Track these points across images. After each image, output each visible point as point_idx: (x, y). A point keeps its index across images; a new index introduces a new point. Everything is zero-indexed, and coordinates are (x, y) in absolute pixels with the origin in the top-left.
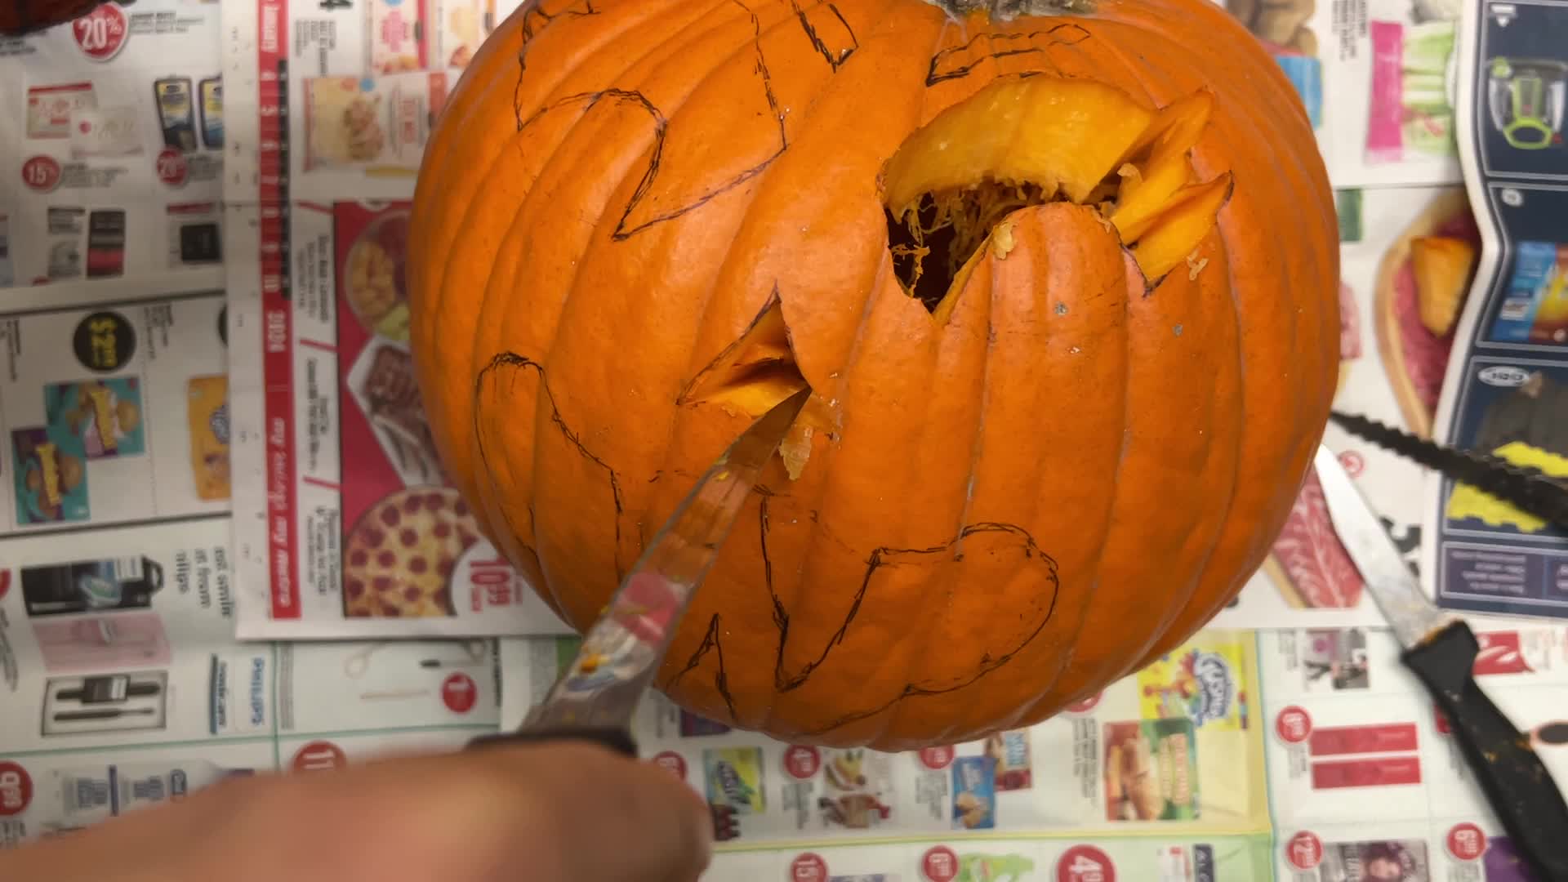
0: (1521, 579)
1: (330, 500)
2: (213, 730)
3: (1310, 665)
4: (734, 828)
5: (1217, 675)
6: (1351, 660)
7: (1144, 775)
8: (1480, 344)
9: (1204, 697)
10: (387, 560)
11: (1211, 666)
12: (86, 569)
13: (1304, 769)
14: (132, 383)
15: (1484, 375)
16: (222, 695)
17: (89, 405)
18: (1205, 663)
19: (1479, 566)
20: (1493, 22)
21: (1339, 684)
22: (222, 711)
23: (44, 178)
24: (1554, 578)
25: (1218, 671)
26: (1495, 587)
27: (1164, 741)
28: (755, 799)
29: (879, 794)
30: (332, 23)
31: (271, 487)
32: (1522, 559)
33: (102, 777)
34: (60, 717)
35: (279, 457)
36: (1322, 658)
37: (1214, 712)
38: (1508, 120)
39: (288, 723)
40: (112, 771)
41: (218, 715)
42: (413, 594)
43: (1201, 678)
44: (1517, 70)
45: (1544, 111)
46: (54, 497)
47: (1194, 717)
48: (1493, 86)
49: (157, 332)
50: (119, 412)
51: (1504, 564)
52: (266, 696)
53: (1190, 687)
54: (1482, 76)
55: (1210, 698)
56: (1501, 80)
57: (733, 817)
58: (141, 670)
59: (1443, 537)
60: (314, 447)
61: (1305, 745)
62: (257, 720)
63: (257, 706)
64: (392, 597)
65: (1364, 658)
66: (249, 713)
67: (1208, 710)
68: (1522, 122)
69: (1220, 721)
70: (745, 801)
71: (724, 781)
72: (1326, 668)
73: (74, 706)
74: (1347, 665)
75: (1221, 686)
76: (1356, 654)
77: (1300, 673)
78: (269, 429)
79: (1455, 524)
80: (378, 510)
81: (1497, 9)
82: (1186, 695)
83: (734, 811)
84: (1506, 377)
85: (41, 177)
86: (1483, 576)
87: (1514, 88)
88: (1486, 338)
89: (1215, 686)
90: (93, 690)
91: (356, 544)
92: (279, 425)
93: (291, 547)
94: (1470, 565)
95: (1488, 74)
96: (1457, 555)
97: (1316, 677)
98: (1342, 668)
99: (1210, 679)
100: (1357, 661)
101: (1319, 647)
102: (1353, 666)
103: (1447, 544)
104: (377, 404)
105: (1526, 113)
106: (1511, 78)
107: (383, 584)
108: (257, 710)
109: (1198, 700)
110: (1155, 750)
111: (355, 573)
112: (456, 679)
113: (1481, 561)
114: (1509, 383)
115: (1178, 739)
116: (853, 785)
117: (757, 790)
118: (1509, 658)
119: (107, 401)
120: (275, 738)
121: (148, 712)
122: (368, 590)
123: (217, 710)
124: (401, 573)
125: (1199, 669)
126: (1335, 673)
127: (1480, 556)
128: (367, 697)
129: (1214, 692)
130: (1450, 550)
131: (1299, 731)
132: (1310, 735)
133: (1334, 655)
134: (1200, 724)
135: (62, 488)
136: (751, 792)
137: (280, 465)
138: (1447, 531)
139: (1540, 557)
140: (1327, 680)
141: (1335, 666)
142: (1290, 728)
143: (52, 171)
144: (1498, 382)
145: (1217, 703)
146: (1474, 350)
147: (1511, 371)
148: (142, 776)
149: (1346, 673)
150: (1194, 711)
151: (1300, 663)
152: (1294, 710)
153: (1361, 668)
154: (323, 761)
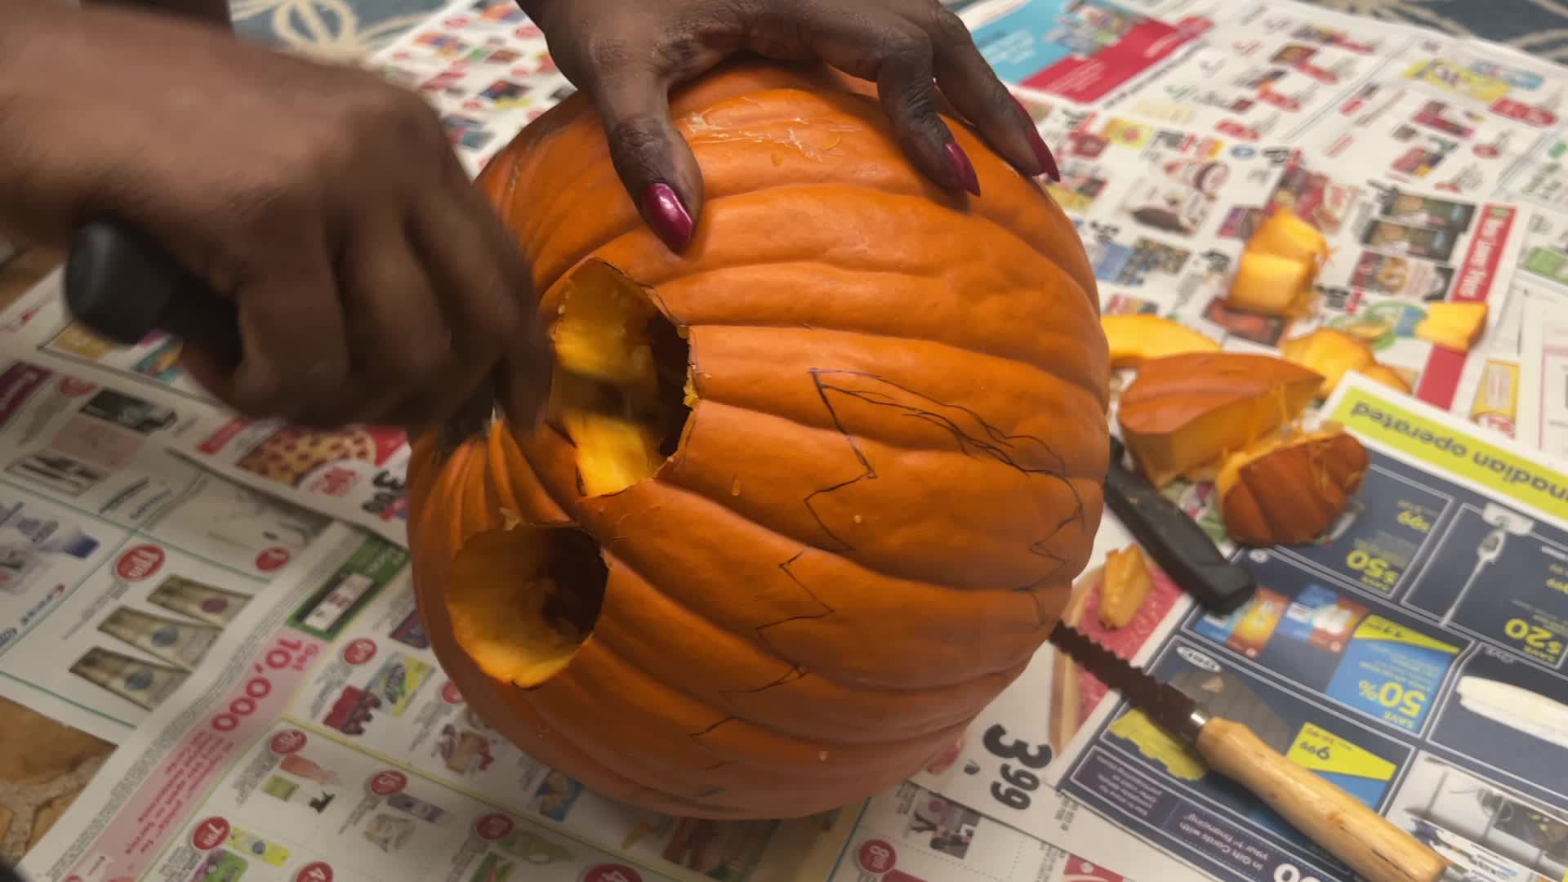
0: (1150, 806)
2: (102, 510)
3: (918, 818)
4: (364, 725)
6: (958, 831)
8: (1183, 628)
15: (1181, 650)
16: (130, 495)
21: (936, 844)
22: (119, 503)
24: (1181, 818)
28: (402, 701)
29: (492, 743)
32: (1158, 793)
33: (11, 507)
34: (27, 467)
36: (932, 818)
39: (151, 527)
40: (20, 506)
41: (115, 504)
51: (1141, 789)
52: (153, 508)
57: (373, 711)
58: (98, 466)
61: (879, 877)
62: (134, 516)
63: (141, 510)
65: (970, 834)
66: (134, 512)
70: (392, 699)
71: (391, 676)
72: (932, 827)
73: (41, 466)
74: (952, 833)
76: (965, 827)
77: (905, 820)
83: (377, 704)
84: (1201, 661)
88: (1191, 627)
90: (59, 464)
97: (919, 830)
98: (945, 834)
100: (963, 833)
101: (934, 807)
102: (958, 835)
108: (140, 512)
112: (278, 551)
114: (1201, 665)
117: (409, 692)
120: (134, 533)
121: (77, 484)
123: (120, 500)
126: (939, 835)
128: (213, 535)
131: (876, 863)
132: (888, 871)
133: (944, 820)
136: (403, 693)
140: (928, 836)
141: (941, 829)
142: (868, 857)
144: (1191, 660)
146: (1177, 631)
147: (1206, 659)
148: (32, 517)
149: (949, 839)
151: (911, 813)
152: (884, 845)
153: (963, 841)
154: (145, 559)
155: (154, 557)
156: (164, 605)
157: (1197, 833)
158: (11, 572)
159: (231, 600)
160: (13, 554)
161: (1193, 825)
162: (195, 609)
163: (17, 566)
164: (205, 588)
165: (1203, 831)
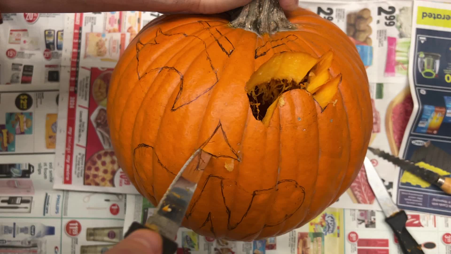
0: (421, 201)
1: (83, 151)
2: (44, 215)
3: (359, 220)
5: (332, 221)
6: (371, 219)
7: (309, 248)
8: (412, 133)
9: (327, 227)
10: (97, 169)
11: (330, 218)
12: (13, 166)
13: (355, 250)
14: (31, 114)
15: (413, 142)
16: (48, 204)
17: (18, 119)
18: (328, 217)
19: (409, 197)
20: (420, 42)
21: (367, 226)
22: (47, 209)
23: (12, 55)
24: (431, 201)
25: (332, 219)
26: (414, 203)
27: (315, 239)
28: (196, 247)
29: (232, 248)
30: (95, 18)
31: (67, 146)
32: (422, 196)
33: (12, 226)
35: (70, 138)
36: (362, 218)
37: (330, 232)
38: (423, 70)
39: (65, 214)
40: (14, 224)
41: (46, 210)
42: (103, 180)
43: (327, 221)
44: (426, 56)
45: (433, 68)
46: (6, 145)
47: (324, 233)
48: (419, 60)
49: (39, 100)
50: (26, 122)
51: (417, 197)
52: (60, 206)
53: (324, 224)
54: (416, 57)
55: (329, 227)
56: (421, 58)
57: (189, 251)
58: (25, 196)
59: (399, 188)
60: (80, 136)
61: (356, 243)
62: (57, 212)
63: (57, 209)
64: (98, 180)
65: (375, 219)
66: (55, 210)
67: (328, 231)
68: (427, 70)
69: (332, 234)
70: (193, 247)
71: (187, 241)
72: (363, 221)
73: (5, 205)
74: (370, 221)
75: (332, 224)
76: (372, 218)
77: (356, 222)
78: (68, 130)
79: (403, 184)
80: (96, 155)
81: (421, 38)
82: (322, 226)
83: (190, 250)
84: (419, 143)
85: (11, 54)
86: (410, 200)
87: (425, 61)
88: (414, 132)
89: (331, 224)
90: (11, 201)
91: (89, 164)
92: (71, 129)
93: (71, 164)
94: (407, 196)
95: (418, 57)
96: (403, 193)
97: (360, 223)
98: (368, 222)
99: (330, 222)
100: (372, 220)
101: (362, 215)
102: (371, 221)
103: (400, 190)
104: (98, 125)
105: (428, 68)
106: (424, 58)
107: (95, 176)
108: (57, 210)
109: (326, 228)
110: (312, 241)
111: (88, 172)
112: (114, 205)
113: (410, 195)
114: (420, 145)
115: (319, 238)
116: (225, 245)
117: (197, 244)
118: (417, 222)
119: (23, 119)
120: (62, 218)
121: (26, 208)
122: (91, 178)
123: (46, 209)
124: (100, 173)
125: (327, 219)
126: (366, 223)
127: (409, 194)
128: (88, 208)
129: (330, 226)
130: (401, 192)
131: (354, 239)
132: (358, 240)
133: (366, 218)
134: (326, 234)
135: (8, 142)
136: (195, 244)
137: (70, 140)
138: (400, 186)
139: (427, 195)
140: (363, 224)
141: (366, 221)
142: (352, 238)
143: (14, 53)
144: (417, 144)
145: (331, 229)
146: (410, 135)
147: (421, 141)
148: (23, 226)
149: (369, 223)
150: (324, 231)
151: (356, 219)
152: (353, 233)
153: (373, 222)
154: (75, 226)
155: (77, 224)
156: (94, 240)
157: (437, 204)
158: (35, 248)
159: (116, 231)
160: (29, 242)
161: (435, 202)
162: (107, 238)
163: (35, 246)
164: (103, 229)
165: (439, 202)
